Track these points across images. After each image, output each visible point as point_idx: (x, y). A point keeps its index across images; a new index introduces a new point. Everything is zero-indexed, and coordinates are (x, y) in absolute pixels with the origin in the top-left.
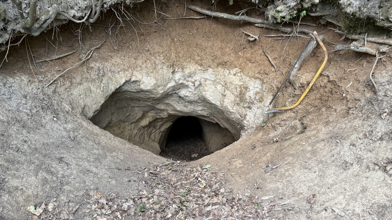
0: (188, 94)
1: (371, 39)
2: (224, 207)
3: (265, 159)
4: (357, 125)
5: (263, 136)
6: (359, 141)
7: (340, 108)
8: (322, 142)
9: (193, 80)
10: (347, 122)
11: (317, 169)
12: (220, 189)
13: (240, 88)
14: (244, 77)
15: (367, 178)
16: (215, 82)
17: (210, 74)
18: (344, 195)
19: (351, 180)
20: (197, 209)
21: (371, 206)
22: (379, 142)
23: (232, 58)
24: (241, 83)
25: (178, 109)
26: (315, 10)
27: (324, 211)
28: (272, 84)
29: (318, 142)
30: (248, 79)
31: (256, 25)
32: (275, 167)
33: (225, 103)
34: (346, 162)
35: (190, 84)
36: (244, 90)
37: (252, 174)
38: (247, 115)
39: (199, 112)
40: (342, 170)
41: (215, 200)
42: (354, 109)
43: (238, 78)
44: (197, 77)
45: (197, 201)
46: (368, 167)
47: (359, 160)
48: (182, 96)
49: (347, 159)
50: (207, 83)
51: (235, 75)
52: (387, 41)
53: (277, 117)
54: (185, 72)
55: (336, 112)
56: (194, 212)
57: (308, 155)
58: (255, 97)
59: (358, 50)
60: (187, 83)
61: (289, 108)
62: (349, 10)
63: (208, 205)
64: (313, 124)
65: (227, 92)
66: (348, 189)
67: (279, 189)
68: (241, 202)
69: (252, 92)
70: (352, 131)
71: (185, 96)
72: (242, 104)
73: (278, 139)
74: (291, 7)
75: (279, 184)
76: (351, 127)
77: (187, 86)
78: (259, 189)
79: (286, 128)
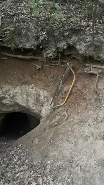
0: (7, 102)
1: (94, 66)
2: (26, 172)
3: (49, 137)
4: (91, 114)
5: (49, 122)
6: (92, 123)
7: (83, 104)
8: (76, 125)
9: (9, 94)
10: (87, 112)
11: (73, 141)
12: (25, 161)
13: (36, 95)
14: (37, 89)
15: (97, 144)
16: (22, 94)
17: (18, 90)
18: (86, 156)
19: (89, 146)
20: (11, 177)
21: (98, 161)
22: (101, 123)
23: (29, 79)
24: (36, 93)
25: (4, 110)
26: (66, 52)
27: (77, 167)
28: (52, 92)
29: (74, 125)
30: (39, 90)
31: (39, 60)
32: (54, 142)
33: (29, 105)
34: (86, 136)
35: (8, 96)
36: (38, 97)
37: (43, 148)
38: (41, 110)
39: (17, 110)
40: (85, 141)
41: (22, 169)
42: (89, 104)
43: (34, 90)
44: (11, 92)
45: (12, 171)
46: (97, 138)
47: (92, 134)
48: (4, 103)
49: (87, 134)
50: (17, 95)
51: (32, 88)
52: (101, 67)
53: (55, 111)
54: (3, 90)
55: (82, 107)
56: (9, 179)
57: (70, 133)
58: (45, 100)
59: (88, 72)
60: (5, 96)
61: (61, 105)
62: (80, 52)
63: (18, 172)
64: (72, 114)
65: (29, 98)
66: (88, 152)
67: (56, 156)
68: (36, 167)
69: (43, 97)
70: (89, 118)
71: (6, 103)
72: (38, 104)
73: (56, 123)
74: (53, 51)
75: (56, 152)
76: (88, 115)
77: (6, 98)
78: (46, 157)
79: (61, 117)
